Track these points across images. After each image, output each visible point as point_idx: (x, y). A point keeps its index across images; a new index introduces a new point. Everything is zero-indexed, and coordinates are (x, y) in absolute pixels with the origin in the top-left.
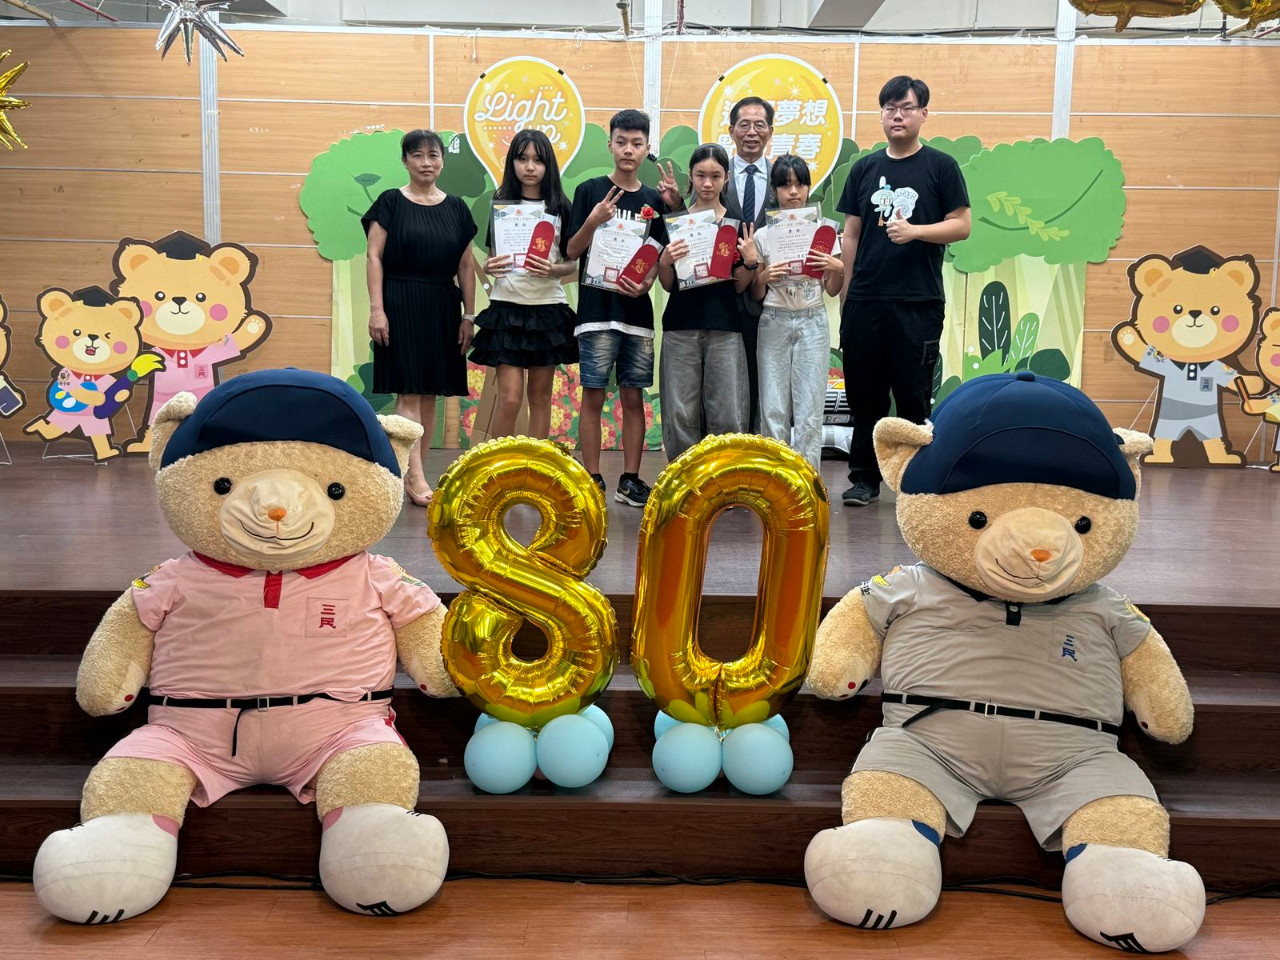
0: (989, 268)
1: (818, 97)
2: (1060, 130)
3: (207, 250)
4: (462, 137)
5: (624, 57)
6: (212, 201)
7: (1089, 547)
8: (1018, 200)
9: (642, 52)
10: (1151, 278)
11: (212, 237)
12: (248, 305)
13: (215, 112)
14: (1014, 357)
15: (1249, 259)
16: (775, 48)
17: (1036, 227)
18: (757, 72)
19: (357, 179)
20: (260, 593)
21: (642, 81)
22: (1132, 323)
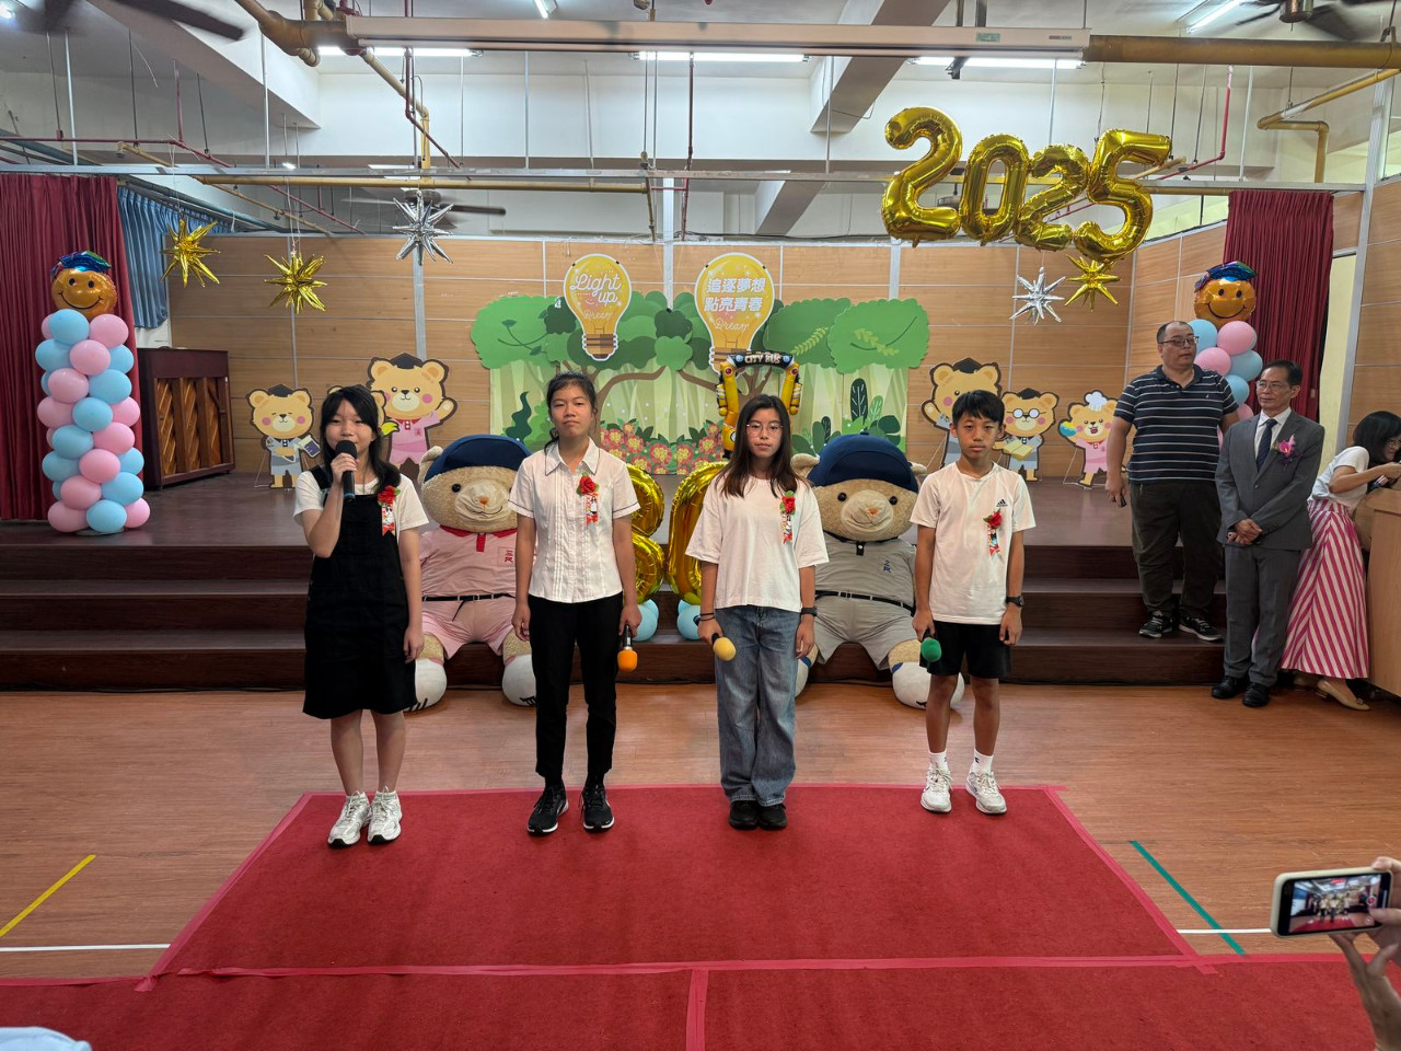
0: (854, 371)
1: (760, 276)
2: (893, 295)
3: (420, 364)
4: (563, 299)
5: (653, 254)
6: (421, 336)
7: (896, 512)
8: (870, 333)
9: (662, 251)
10: (943, 375)
11: (422, 356)
12: (444, 395)
13: (422, 285)
14: (870, 420)
15: (995, 365)
16: (737, 249)
17: (881, 348)
18: (725, 263)
19: (503, 323)
20: (475, 545)
21: (662, 267)
22: (932, 401)
